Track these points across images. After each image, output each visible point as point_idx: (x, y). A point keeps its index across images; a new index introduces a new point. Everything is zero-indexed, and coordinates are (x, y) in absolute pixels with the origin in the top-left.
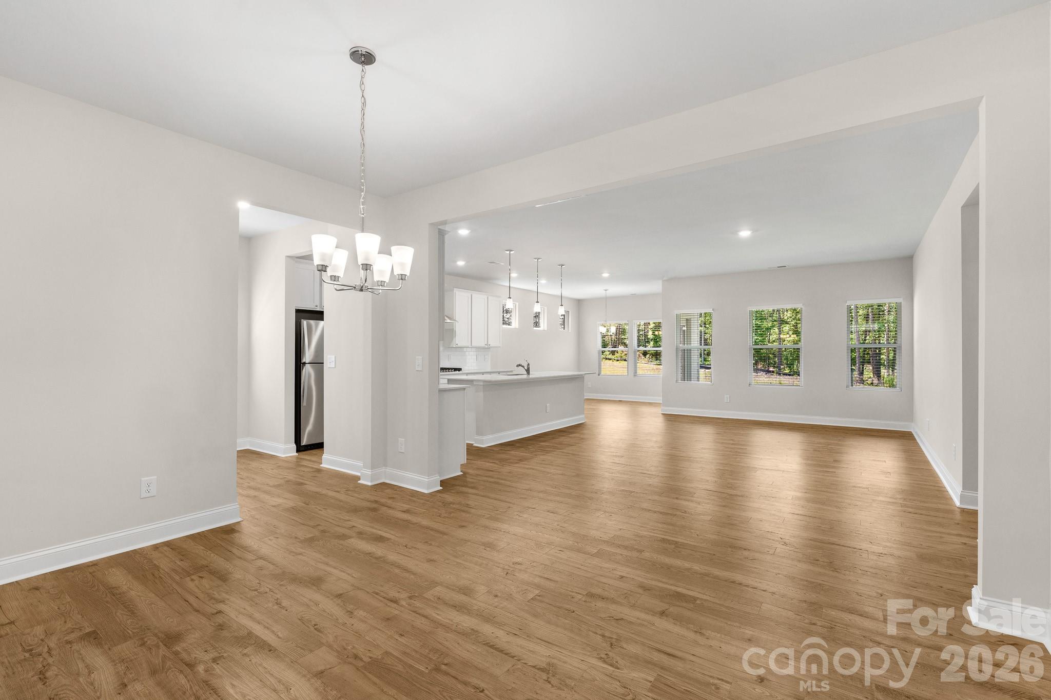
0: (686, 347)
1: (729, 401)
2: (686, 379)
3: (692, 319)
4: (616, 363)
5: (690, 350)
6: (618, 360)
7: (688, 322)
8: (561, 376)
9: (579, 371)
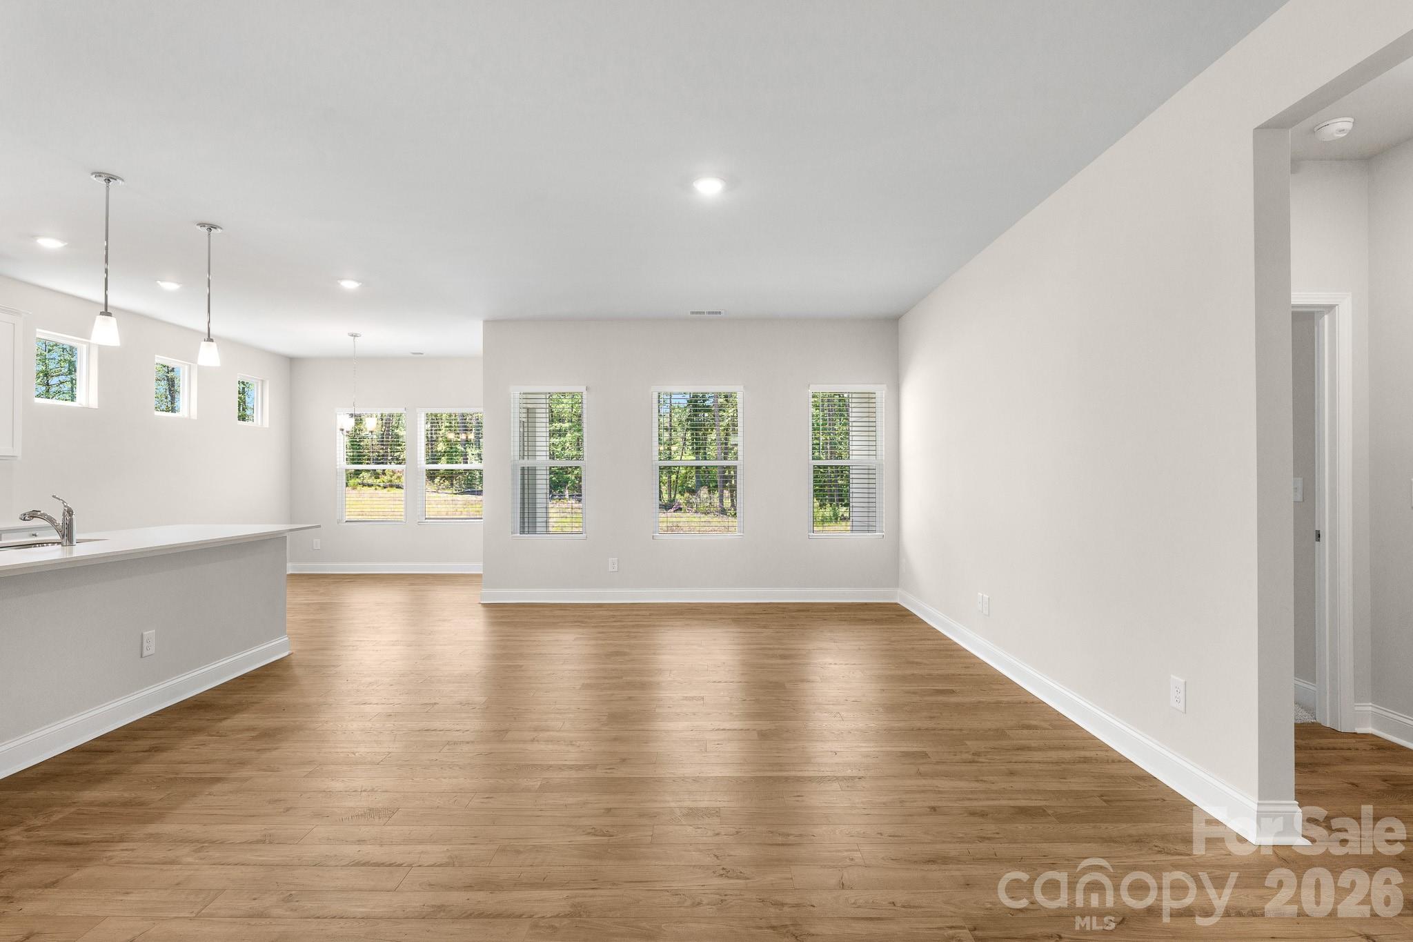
0: (527, 463)
1: (616, 569)
2: (526, 529)
3: (538, 411)
4: (381, 492)
5: (534, 469)
6: (385, 488)
7: (530, 415)
8: (239, 538)
9: (291, 523)
